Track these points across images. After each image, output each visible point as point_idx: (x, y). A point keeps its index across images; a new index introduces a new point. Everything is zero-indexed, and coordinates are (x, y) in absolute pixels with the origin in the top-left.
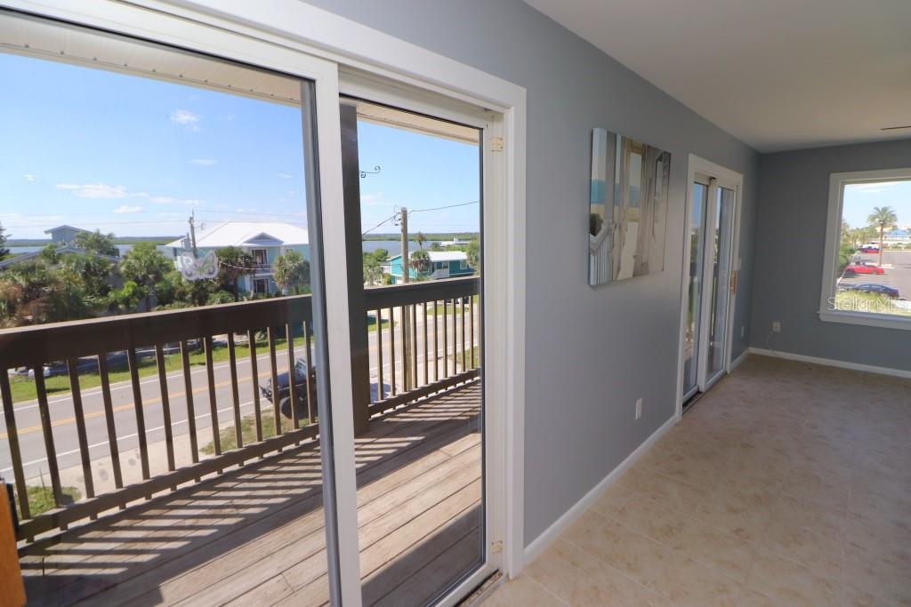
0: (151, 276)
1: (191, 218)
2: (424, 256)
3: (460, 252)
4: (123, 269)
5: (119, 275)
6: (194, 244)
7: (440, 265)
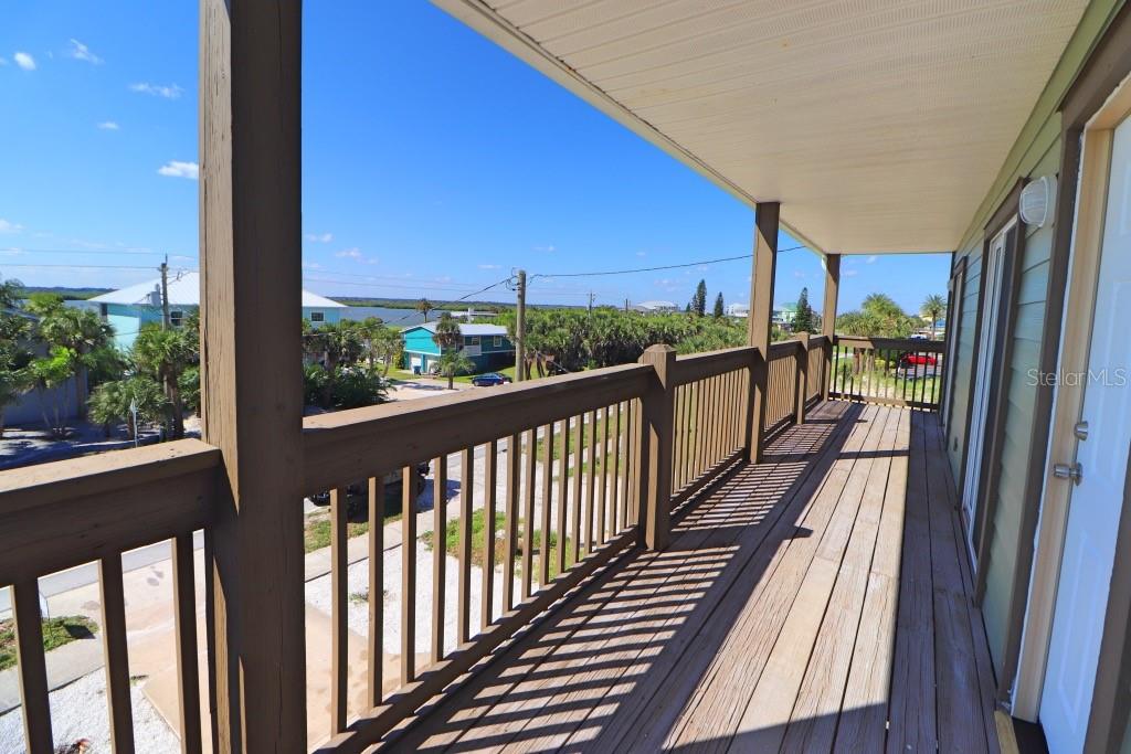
0: (88, 341)
1: (164, 265)
2: (453, 328)
3: (491, 325)
4: (47, 330)
5: (39, 338)
6: (165, 299)
7: (469, 339)
